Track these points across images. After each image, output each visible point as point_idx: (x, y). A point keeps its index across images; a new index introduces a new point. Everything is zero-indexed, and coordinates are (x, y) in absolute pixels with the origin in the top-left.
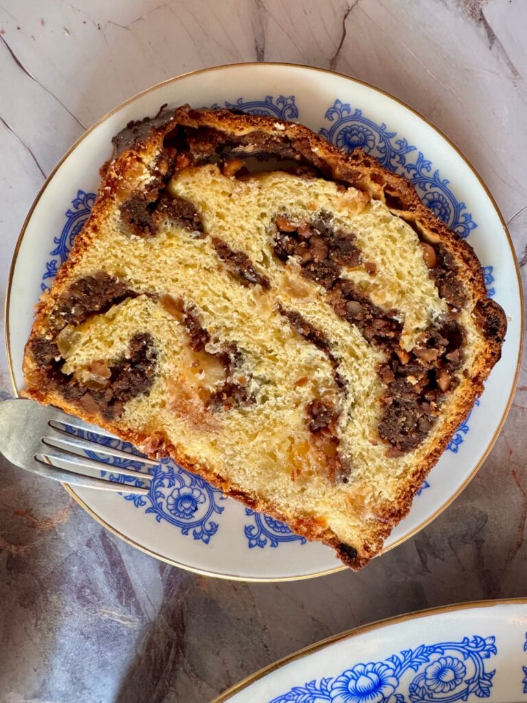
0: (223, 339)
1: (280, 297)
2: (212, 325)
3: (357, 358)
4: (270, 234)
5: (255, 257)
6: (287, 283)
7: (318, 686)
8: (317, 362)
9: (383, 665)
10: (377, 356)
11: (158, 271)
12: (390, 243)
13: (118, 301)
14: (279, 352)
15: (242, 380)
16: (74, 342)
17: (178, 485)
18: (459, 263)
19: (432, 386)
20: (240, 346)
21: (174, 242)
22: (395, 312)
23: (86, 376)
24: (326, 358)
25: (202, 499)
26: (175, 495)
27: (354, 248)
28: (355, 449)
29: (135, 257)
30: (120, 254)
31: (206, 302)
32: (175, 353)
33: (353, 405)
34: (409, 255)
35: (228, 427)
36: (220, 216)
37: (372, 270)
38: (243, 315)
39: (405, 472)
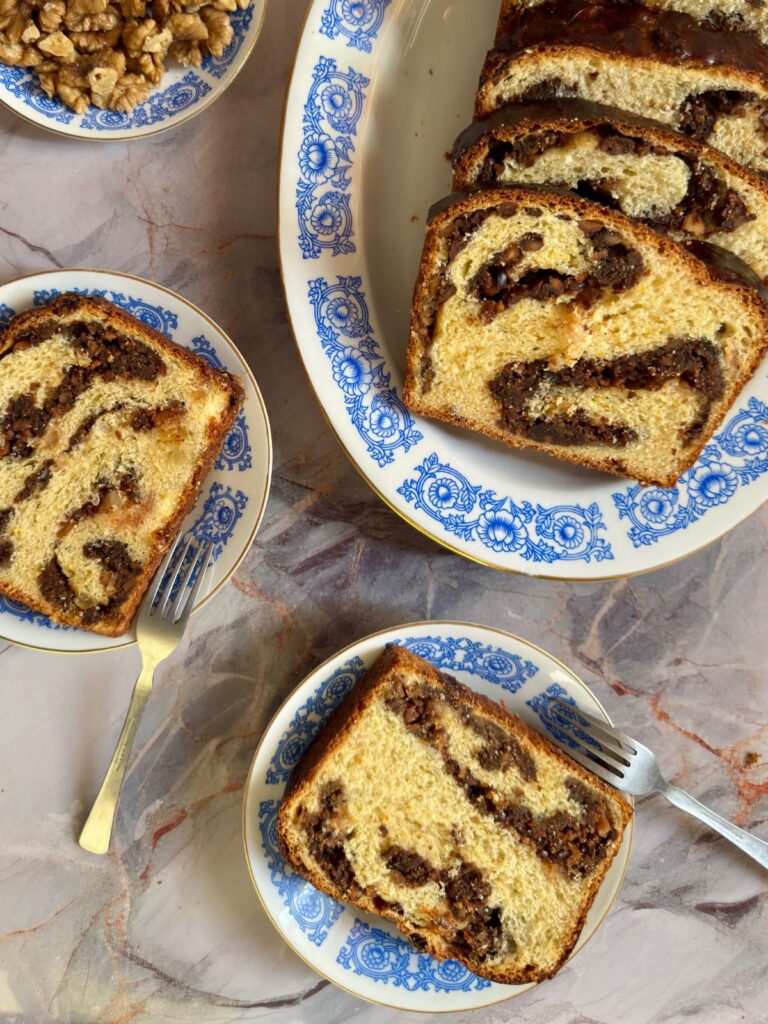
0: (89, 493)
1: (58, 452)
2: (79, 500)
3: (100, 396)
4: (11, 461)
5: (29, 471)
6: (48, 447)
7: (351, 405)
8: (105, 424)
9: (334, 360)
10: (97, 383)
11: (38, 541)
12: (14, 374)
13: (59, 569)
14: (98, 451)
15: (117, 478)
16: (86, 597)
17: (211, 522)
18: (26, 325)
19: (117, 344)
20: (94, 481)
21: (16, 531)
22: (64, 370)
23: (111, 588)
24: (101, 418)
25: (221, 504)
26: (217, 524)
27: (19, 399)
28: (162, 397)
29: (27, 557)
30: (24, 568)
31: (62, 506)
32: (98, 527)
33: (132, 398)
34: (22, 360)
35: (151, 487)
37: (35, 386)
38: (72, 478)
39: (176, 362)
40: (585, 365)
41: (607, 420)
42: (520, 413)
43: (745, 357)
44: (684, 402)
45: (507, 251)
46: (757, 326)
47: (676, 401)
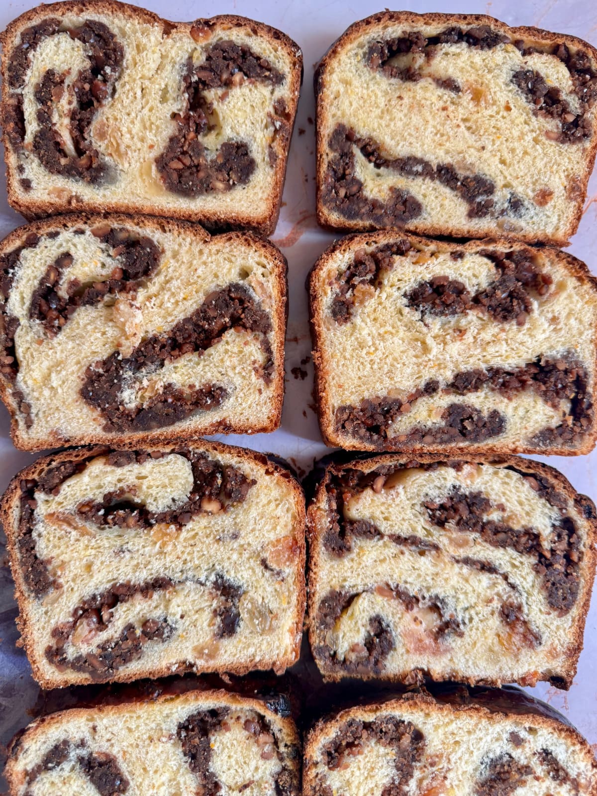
1: (450, 552)
2: (416, 590)
3: (518, 567)
4: (424, 514)
6: (452, 541)
10: (530, 560)
12: (506, 486)
13: (350, 603)
14: (467, 587)
15: (452, 616)
16: (337, 639)
18: (552, 481)
19: (570, 563)
20: (441, 595)
21: (365, 550)
22: (531, 528)
23: (353, 655)
24: (498, 576)
27: (484, 499)
28: (539, 623)
31: (404, 578)
32: (400, 618)
34: (521, 489)
36: (386, 519)
37: (502, 508)
38: (433, 575)
39: (573, 621)
40: (149, 342)
41: (194, 386)
42: (118, 409)
43: (270, 285)
44: (246, 344)
45: (48, 274)
46: (266, 257)
47: (239, 346)
